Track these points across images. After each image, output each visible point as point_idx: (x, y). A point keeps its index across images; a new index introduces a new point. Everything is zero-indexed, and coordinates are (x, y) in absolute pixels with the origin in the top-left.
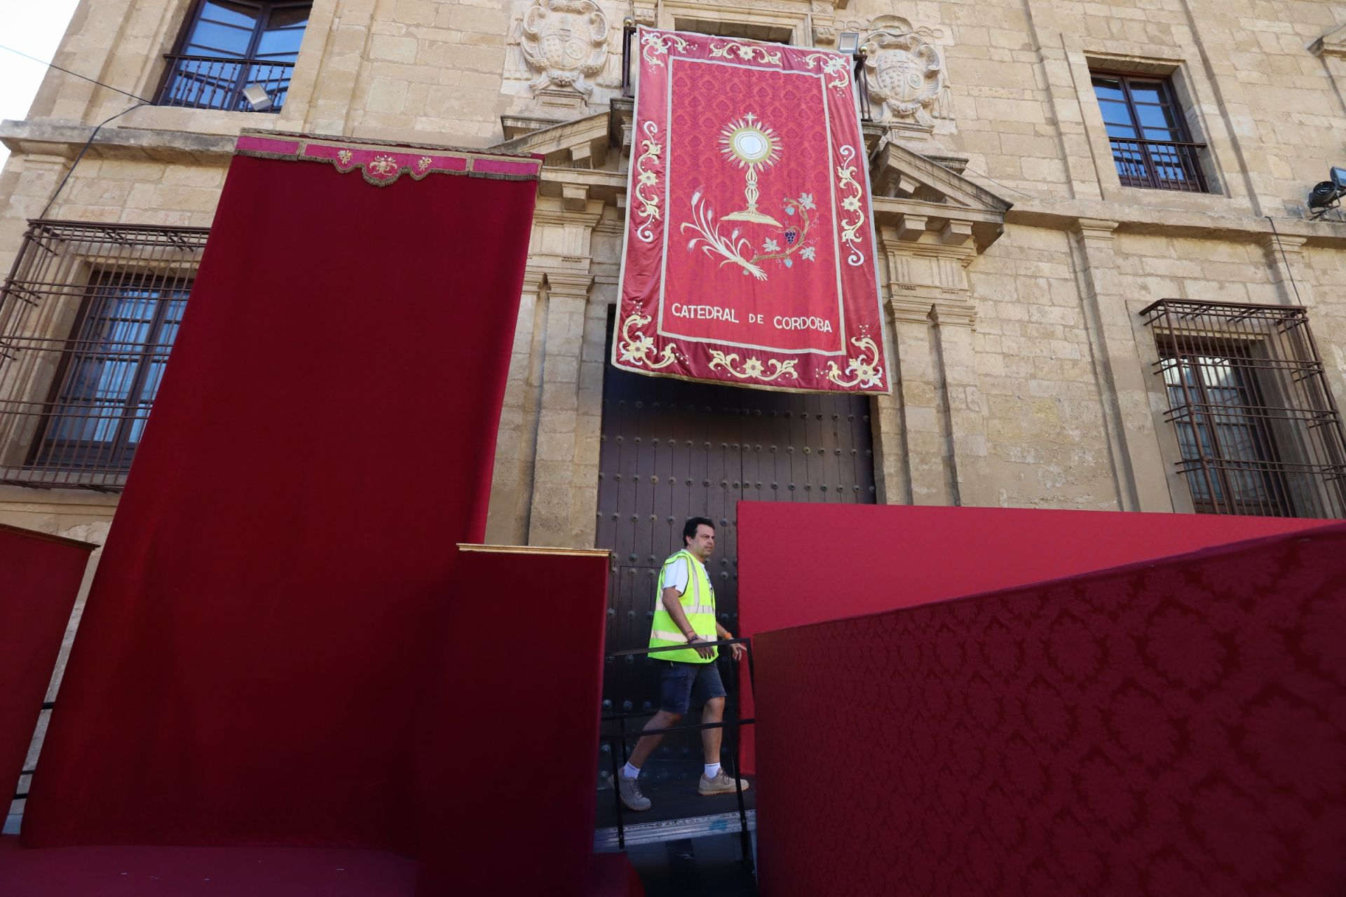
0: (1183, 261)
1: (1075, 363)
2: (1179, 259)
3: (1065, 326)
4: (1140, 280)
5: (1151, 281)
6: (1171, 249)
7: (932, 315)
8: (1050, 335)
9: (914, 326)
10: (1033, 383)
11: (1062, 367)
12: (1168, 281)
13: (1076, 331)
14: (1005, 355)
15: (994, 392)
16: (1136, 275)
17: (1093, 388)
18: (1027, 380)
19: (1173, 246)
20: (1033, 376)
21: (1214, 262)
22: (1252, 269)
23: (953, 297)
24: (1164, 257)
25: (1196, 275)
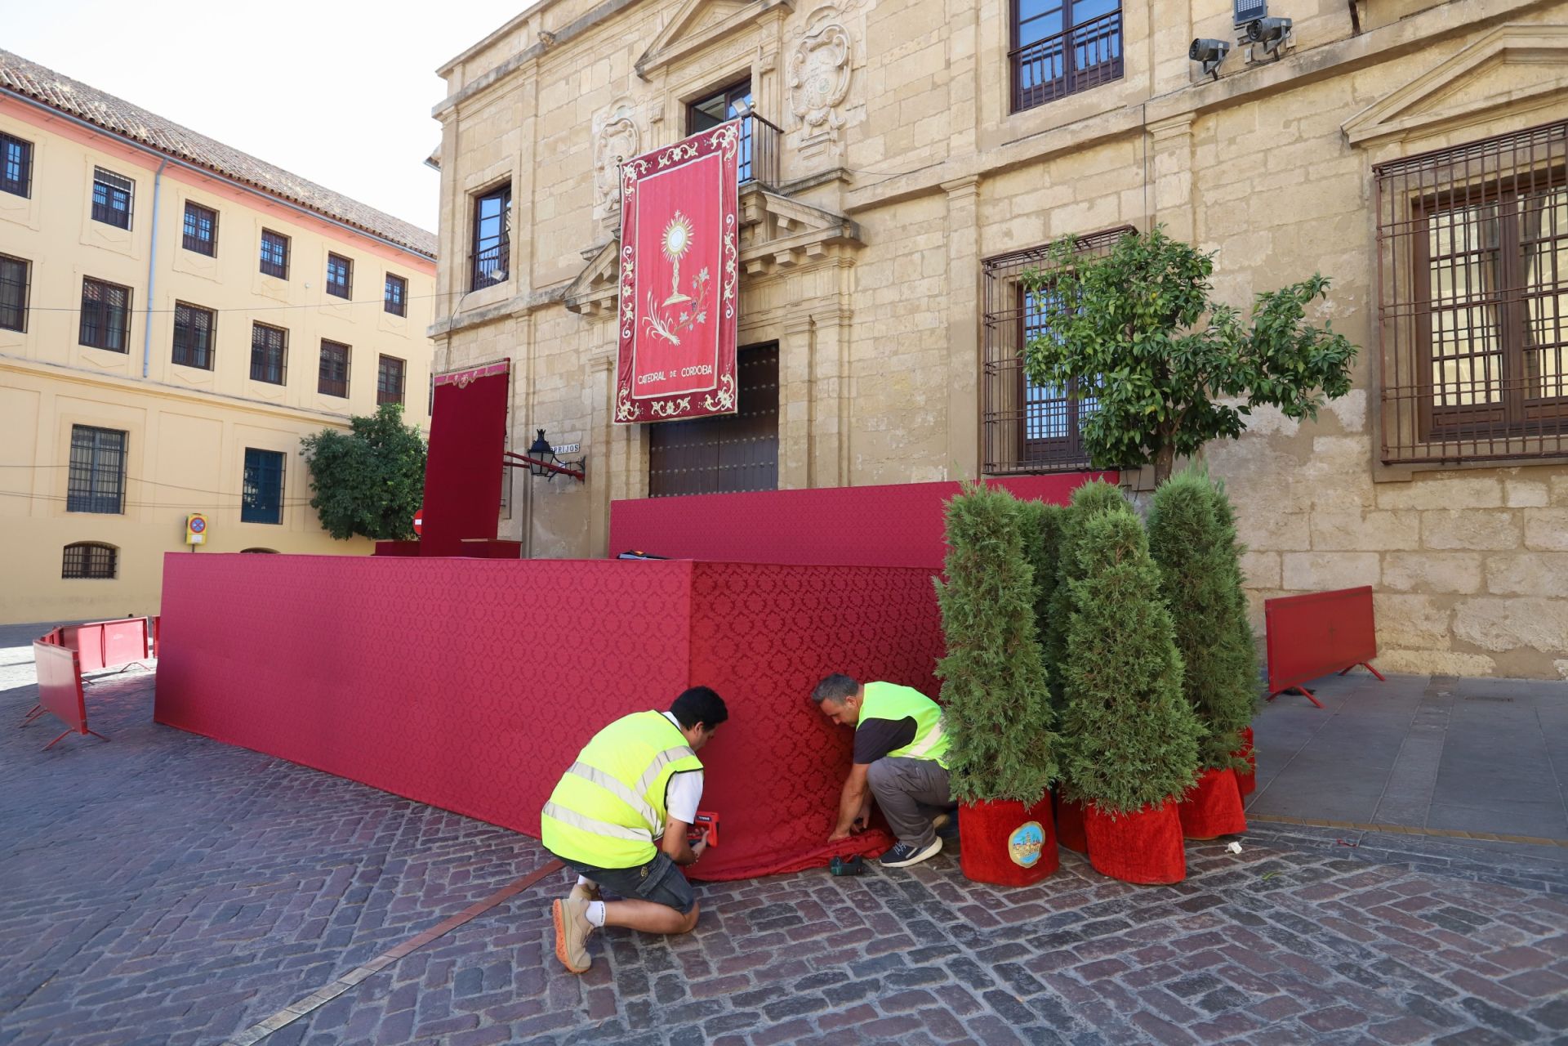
0: (1056, 188)
1: (933, 331)
2: (1053, 185)
3: (929, 297)
4: (1005, 226)
5: (1015, 225)
6: (1047, 177)
7: (813, 323)
8: (914, 310)
9: (799, 336)
10: (895, 359)
11: (921, 339)
12: (1033, 217)
13: (938, 299)
14: (876, 339)
15: (863, 374)
16: (1003, 221)
17: (945, 352)
18: (889, 357)
19: (1049, 172)
20: (896, 353)
21: (1091, 176)
22: (1135, 169)
23: (828, 302)
24: (1035, 190)
25: (1065, 201)
